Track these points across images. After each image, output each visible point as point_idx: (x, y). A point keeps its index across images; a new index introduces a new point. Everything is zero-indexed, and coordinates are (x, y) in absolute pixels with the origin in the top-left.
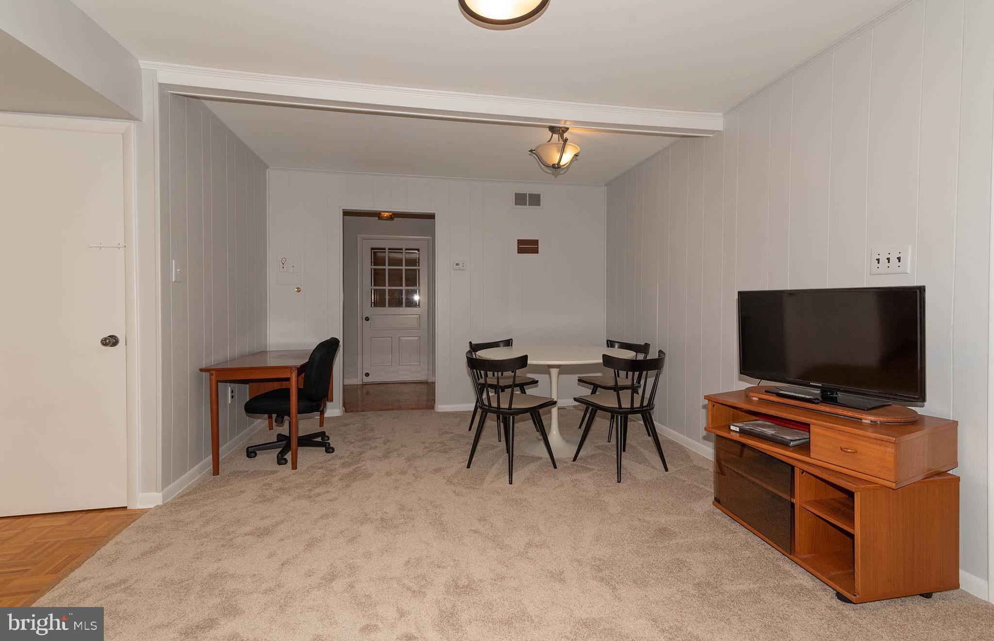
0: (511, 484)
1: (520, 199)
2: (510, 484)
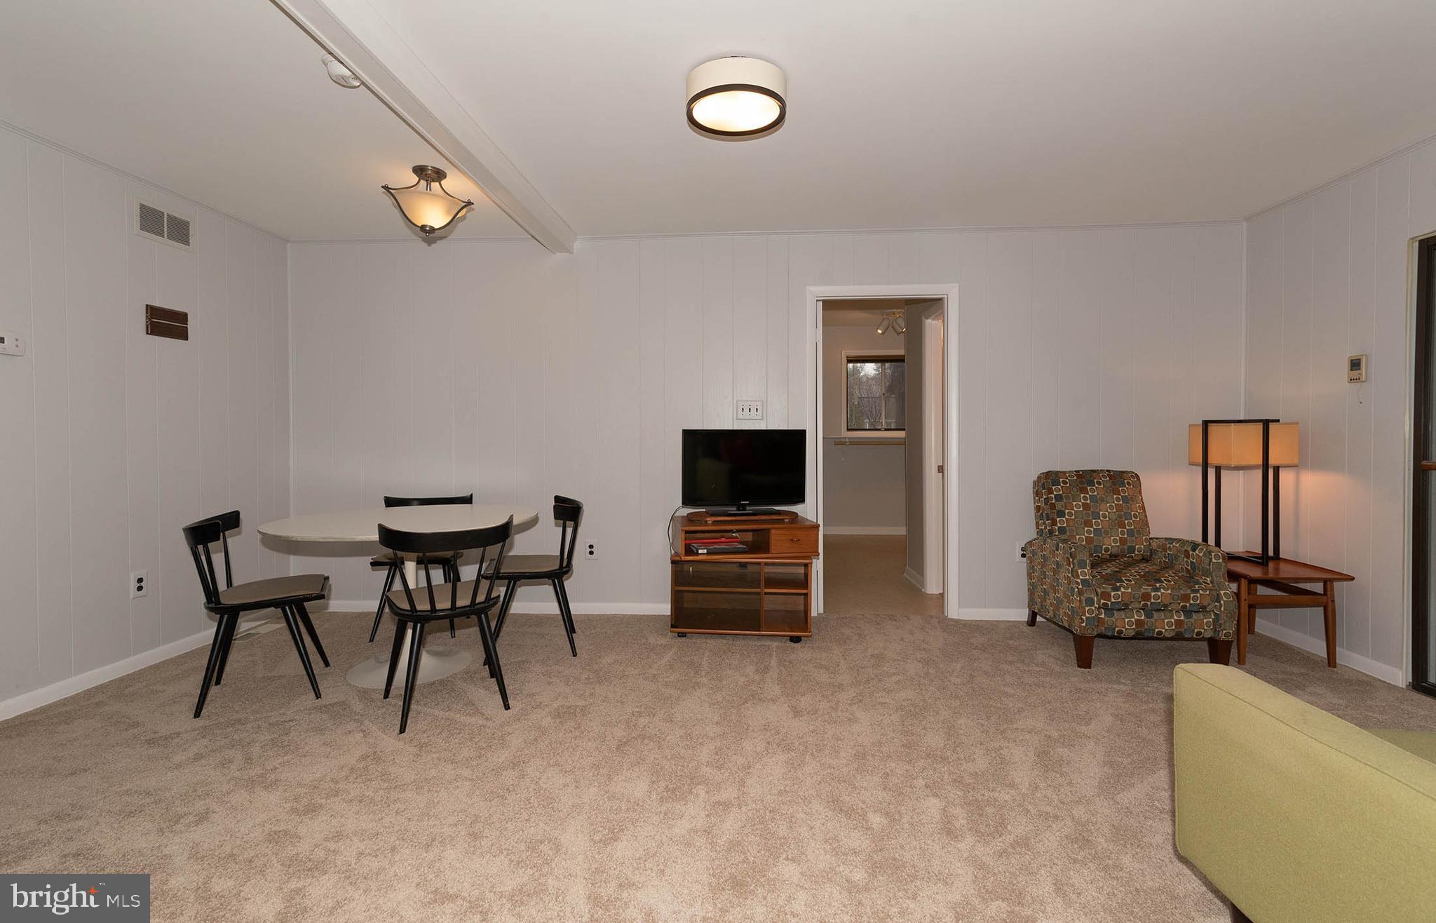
0: (509, 708)
1: (151, 220)
2: (507, 709)
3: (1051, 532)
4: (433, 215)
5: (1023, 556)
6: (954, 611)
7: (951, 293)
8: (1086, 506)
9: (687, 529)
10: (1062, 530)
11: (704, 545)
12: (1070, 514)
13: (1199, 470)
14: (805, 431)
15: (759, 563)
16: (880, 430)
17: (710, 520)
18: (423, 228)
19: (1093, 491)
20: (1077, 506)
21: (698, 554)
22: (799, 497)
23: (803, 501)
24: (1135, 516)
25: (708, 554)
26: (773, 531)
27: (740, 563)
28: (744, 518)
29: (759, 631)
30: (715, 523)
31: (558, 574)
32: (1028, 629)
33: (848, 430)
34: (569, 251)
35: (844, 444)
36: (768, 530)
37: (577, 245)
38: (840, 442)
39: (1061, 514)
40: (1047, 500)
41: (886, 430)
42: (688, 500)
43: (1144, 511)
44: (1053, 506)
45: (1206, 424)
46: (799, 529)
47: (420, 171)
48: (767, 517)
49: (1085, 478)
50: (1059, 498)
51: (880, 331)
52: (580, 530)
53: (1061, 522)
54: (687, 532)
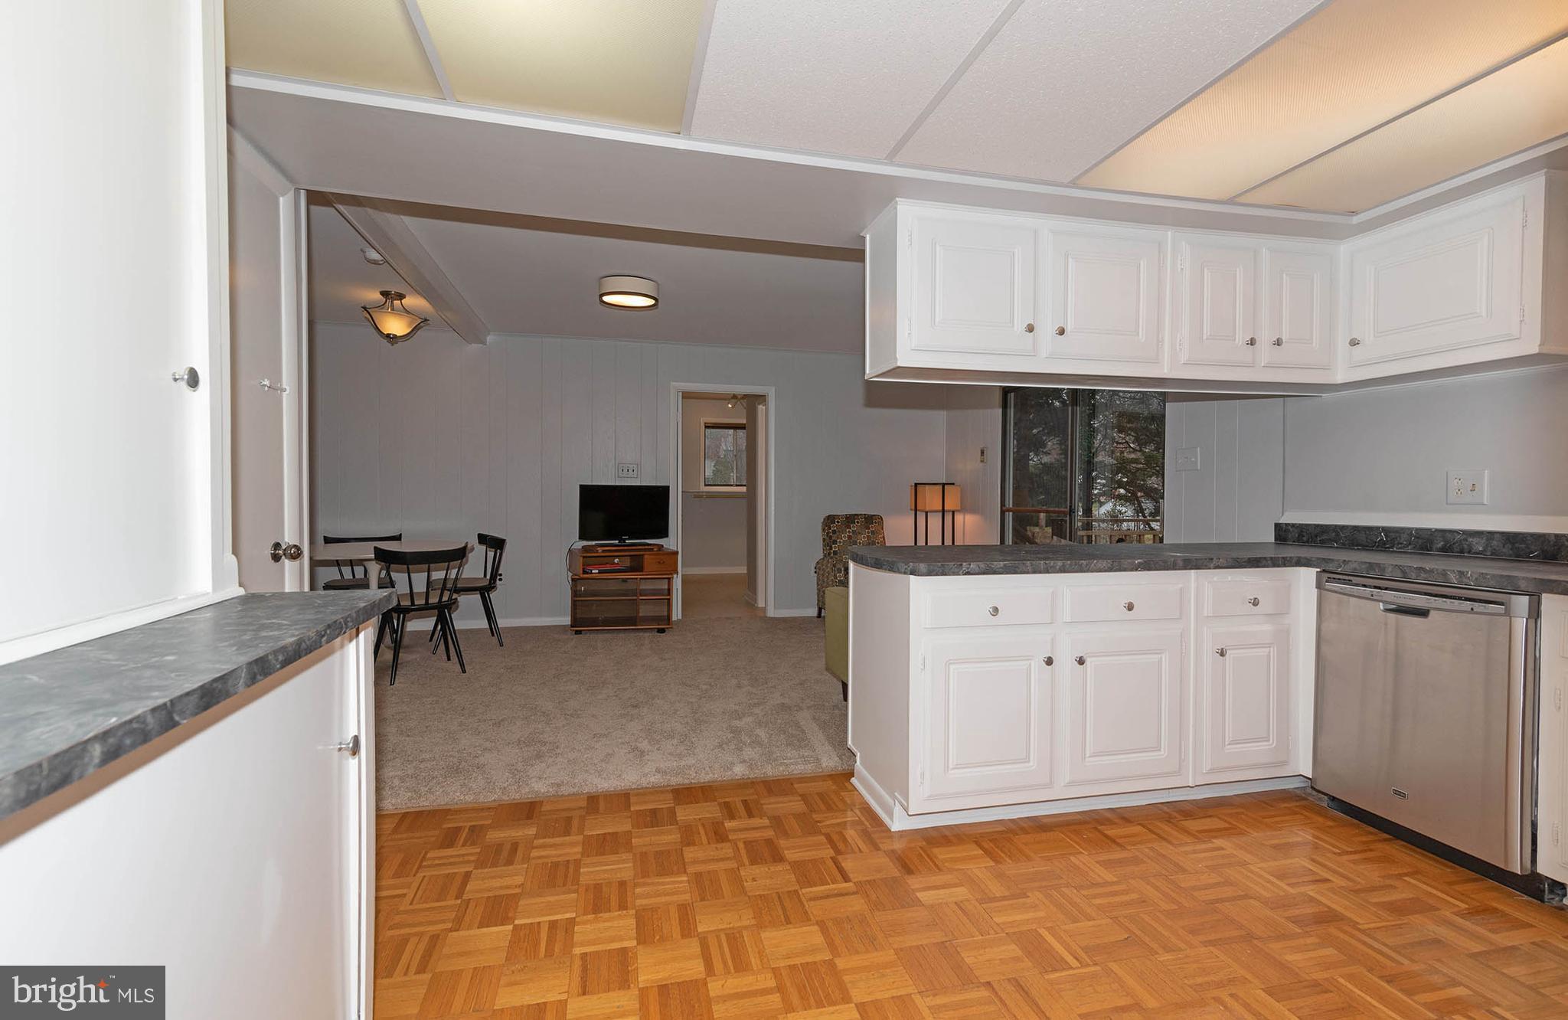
3: (829, 554)
4: (395, 326)
5: (815, 572)
6: (771, 613)
7: (771, 393)
8: (850, 537)
9: (585, 555)
10: (835, 553)
11: (596, 569)
12: (840, 542)
13: (913, 512)
14: (669, 487)
15: (637, 579)
16: (732, 485)
17: (600, 549)
18: (388, 336)
19: (854, 527)
20: (844, 537)
21: (591, 573)
22: (664, 533)
23: (667, 536)
24: (878, 543)
25: (599, 573)
26: (646, 556)
27: (622, 578)
28: (625, 548)
29: (635, 626)
30: (603, 551)
31: (485, 591)
32: (816, 619)
33: (706, 485)
34: (484, 343)
35: (701, 496)
36: (643, 555)
37: (489, 339)
38: (699, 496)
39: (835, 542)
40: (828, 533)
41: (737, 485)
42: (583, 536)
43: (884, 539)
44: (831, 537)
45: (916, 484)
46: (664, 554)
47: (385, 294)
48: (643, 547)
49: (850, 519)
50: (834, 532)
51: (730, 406)
52: (504, 555)
53: (835, 547)
54: (584, 557)
